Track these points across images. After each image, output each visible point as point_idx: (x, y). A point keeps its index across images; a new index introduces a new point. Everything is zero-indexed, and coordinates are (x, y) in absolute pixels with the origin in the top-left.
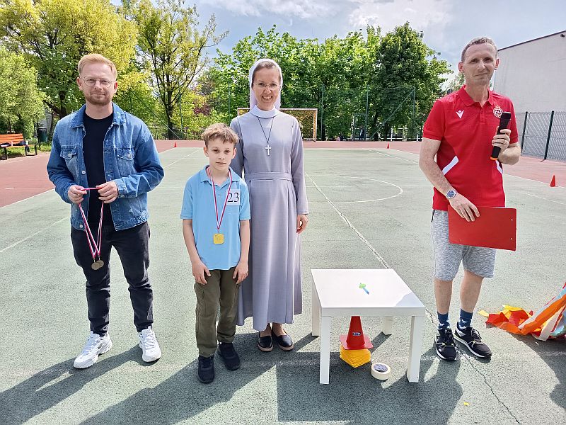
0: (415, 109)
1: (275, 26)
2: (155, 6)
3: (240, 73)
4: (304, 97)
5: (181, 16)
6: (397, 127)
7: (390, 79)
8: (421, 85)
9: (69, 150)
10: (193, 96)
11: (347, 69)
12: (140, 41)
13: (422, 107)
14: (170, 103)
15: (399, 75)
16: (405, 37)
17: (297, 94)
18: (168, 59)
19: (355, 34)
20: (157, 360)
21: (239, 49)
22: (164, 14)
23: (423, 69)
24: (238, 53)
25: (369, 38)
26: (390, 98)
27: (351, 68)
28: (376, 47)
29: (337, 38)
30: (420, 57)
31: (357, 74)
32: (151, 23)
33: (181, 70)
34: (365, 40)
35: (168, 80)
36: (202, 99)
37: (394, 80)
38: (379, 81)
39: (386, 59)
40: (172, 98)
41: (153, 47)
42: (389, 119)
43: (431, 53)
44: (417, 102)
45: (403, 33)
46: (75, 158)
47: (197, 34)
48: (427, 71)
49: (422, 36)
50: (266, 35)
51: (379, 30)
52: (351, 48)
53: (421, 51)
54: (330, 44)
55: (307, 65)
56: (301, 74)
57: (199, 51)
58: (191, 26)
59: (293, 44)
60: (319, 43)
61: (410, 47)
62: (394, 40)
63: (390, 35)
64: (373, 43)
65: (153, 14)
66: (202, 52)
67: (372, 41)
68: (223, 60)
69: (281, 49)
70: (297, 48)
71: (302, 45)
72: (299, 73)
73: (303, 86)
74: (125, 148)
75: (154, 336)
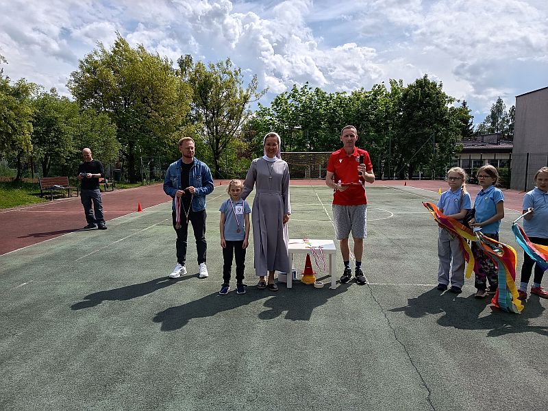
0: (436, 151)
1: (307, 83)
2: (208, 69)
3: (277, 122)
6: (421, 167)
7: (411, 125)
9: (175, 177)
10: (237, 143)
11: (372, 117)
12: (195, 100)
13: (442, 149)
14: (217, 148)
15: (420, 121)
16: (424, 88)
17: (326, 139)
18: (218, 113)
19: (379, 87)
20: (206, 277)
21: (277, 102)
22: (215, 76)
23: (442, 115)
24: (275, 107)
25: (392, 89)
26: (412, 141)
27: (376, 116)
28: (399, 97)
29: (364, 91)
30: (440, 104)
31: (382, 121)
32: (204, 83)
33: (228, 121)
34: (389, 91)
35: (217, 128)
36: (245, 145)
37: (415, 126)
38: (401, 127)
39: (407, 107)
40: (220, 146)
41: (205, 103)
42: (412, 160)
43: (451, 101)
44: (437, 145)
45: (423, 84)
46: (177, 180)
47: (241, 92)
48: (446, 117)
49: (441, 86)
50: (300, 91)
51: (401, 82)
52: (375, 99)
53: (440, 100)
54: (357, 96)
55: (335, 114)
56: (330, 123)
57: (243, 106)
58: (237, 85)
59: (323, 97)
60: (347, 95)
61: (429, 97)
62: (415, 91)
63: (411, 87)
64: (395, 94)
65: (206, 77)
66: (246, 106)
67: (395, 92)
68: (263, 112)
69: (313, 102)
70: (327, 100)
71: (331, 98)
72: (328, 122)
73: (333, 132)
74: (197, 176)
75: (206, 267)
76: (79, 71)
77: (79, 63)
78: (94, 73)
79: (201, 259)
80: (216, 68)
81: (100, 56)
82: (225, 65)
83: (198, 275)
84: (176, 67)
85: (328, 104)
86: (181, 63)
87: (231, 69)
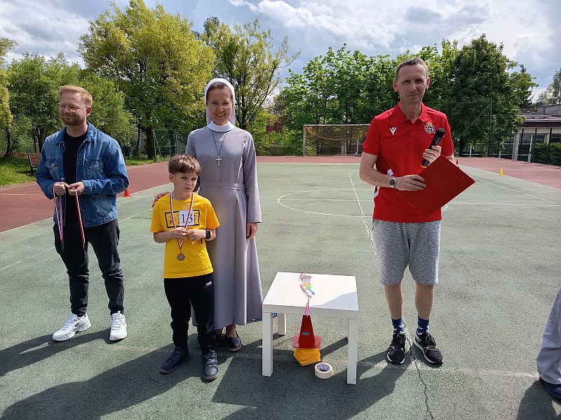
0: (493, 124)
1: (345, 44)
2: (233, 31)
3: (309, 91)
5: (257, 40)
6: (475, 143)
7: (465, 94)
8: (501, 98)
9: (52, 161)
10: (266, 115)
12: (219, 66)
13: (501, 121)
14: (244, 121)
15: (475, 89)
16: (481, 49)
17: (365, 110)
18: (244, 80)
19: (428, 49)
21: (309, 69)
22: (241, 39)
23: (502, 83)
24: (308, 72)
25: (444, 52)
28: (450, 61)
29: (410, 54)
30: (499, 69)
32: (229, 47)
33: (255, 91)
34: (440, 54)
35: (243, 100)
36: (274, 117)
37: (469, 94)
39: (461, 73)
40: (246, 117)
41: (230, 70)
42: (464, 134)
43: (512, 65)
44: (494, 116)
45: (479, 45)
46: (56, 167)
47: (270, 57)
48: (507, 84)
49: (501, 47)
50: (336, 54)
51: (455, 43)
53: (500, 64)
55: (376, 81)
56: (370, 91)
57: (273, 72)
58: (266, 49)
59: (363, 61)
60: (390, 59)
61: (487, 60)
62: (469, 54)
63: (465, 49)
64: (448, 57)
65: (231, 40)
66: (276, 72)
67: (447, 55)
68: (294, 80)
69: (351, 67)
70: (367, 65)
71: (372, 62)
72: (368, 89)
73: (372, 102)
74: (92, 160)
75: (124, 320)
76: (90, 34)
77: (89, 25)
78: (105, 36)
79: (116, 306)
80: (243, 30)
81: (113, 17)
82: (252, 26)
84: (202, 31)
85: (368, 69)
86: (207, 26)
87: (259, 31)
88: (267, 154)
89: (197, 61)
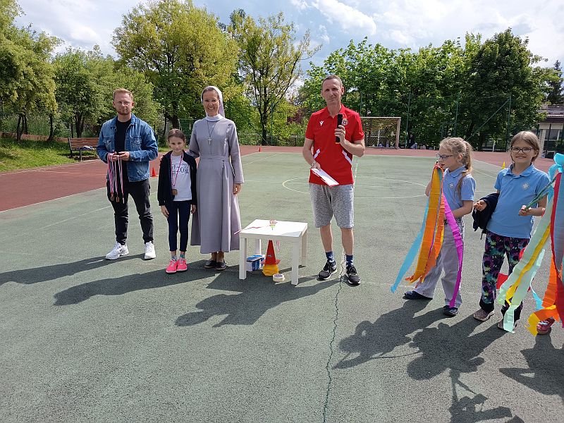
0: (511, 118)
1: (366, 38)
2: (258, 24)
4: (392, 105)
5: (281, 33)
7: (484, 88)
9: (107, 139)
10: (286, 106)
11: (439, 78)
13: (520, 117)
14: (265, 112)
15: (495, 83)
16: (504, 44)
17: (385, 103)
18: (267, 72)
21: (330, 62)
22: (264, 33)
23: (524, 76)
24: (328, 65)
25: (467, 46)
26: (485, 107)
27: (443, 77)
28: (472, 55)
29: (432, 47)
30: (522, 63)
31: (450, 83)
32: (253, 39)
33: (277, 83)
34: (464, 48)
35: (265, 92)
36: (295, 109)
37: (489, 89)
38: (472, 90)
39: (481, 67)
40: (267, 109)
41: (254, 62)
42: (483, 128)
43: (536, 59)
44: (513, 111)
45: (503, 39)
46: (110, 143)
47: (292, 49)
48: (529, 79)
49: (526, 42)
50: (357, 47)
51: (479, 37)
52: (444, 57)
54: (424, 53)
55: (396, 74)
56: (390, 84)
57: (295, 64)
58: (289, 41)
59: (383, 54)
60: (412, 53)
61: (510, 55)
62: (492, 48)
63: (488, 43)
64: (470, 51)
65: (255, 32)
66: (297, 65)
67: (470, 49)
68: (315, 72)
69: (371, 60)
70: (387, 58)
71: (392, 55)
72: (388, 83)
73: (392, 95)
74: (135, 138)
75: (153, 247)
76: (123, 27)
77: (122, 19)
78: (137, 30)
79: (148, 238)
80: (268, 23)
81: (146, 10)
82: (277, 20)
83: (142, 256)
84: (228, 23)
85: (388, 62)
86: (233, 19)
87: (283, 24)
88: (287, 145)
89: (221, 54)
